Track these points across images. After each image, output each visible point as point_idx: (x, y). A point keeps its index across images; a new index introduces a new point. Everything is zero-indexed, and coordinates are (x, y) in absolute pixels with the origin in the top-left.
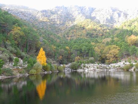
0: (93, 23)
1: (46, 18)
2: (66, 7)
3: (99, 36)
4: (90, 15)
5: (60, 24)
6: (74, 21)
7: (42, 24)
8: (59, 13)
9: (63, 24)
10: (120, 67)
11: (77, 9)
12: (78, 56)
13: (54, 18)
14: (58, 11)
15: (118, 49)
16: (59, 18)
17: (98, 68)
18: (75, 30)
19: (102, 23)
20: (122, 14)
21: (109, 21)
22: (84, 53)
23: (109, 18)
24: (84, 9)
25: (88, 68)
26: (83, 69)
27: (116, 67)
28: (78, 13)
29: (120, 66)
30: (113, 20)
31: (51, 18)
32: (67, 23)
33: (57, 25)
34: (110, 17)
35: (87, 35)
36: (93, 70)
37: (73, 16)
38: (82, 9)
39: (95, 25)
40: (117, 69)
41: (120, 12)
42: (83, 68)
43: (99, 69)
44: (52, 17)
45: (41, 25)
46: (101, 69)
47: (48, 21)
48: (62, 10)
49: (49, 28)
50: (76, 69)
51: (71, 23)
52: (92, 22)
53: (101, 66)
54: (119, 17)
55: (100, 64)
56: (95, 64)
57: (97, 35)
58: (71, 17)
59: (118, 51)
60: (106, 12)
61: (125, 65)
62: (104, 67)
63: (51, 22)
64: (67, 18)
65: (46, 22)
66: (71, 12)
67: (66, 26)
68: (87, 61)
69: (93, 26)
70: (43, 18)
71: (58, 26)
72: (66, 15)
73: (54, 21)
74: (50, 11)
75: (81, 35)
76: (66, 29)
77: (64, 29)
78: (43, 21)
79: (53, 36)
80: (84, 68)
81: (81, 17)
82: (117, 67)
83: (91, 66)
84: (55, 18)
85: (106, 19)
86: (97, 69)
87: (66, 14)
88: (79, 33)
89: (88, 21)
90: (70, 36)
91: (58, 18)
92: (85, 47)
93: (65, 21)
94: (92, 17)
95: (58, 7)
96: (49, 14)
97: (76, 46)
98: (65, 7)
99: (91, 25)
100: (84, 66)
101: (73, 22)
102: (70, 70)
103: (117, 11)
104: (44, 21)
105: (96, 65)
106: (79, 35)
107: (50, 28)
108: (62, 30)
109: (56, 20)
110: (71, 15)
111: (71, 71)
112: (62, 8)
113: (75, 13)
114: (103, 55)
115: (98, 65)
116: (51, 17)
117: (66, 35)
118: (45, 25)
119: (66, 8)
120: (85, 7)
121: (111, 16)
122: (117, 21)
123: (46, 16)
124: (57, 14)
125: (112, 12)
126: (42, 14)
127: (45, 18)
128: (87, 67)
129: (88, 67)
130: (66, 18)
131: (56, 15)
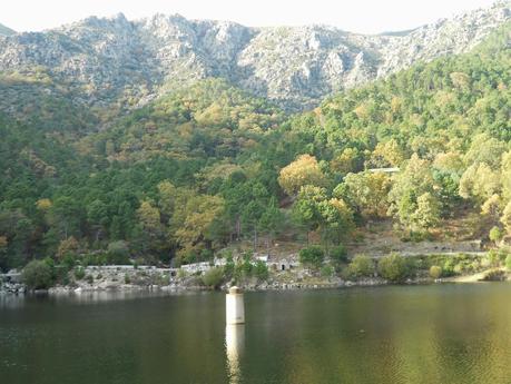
0: (229, 96)
1: (39, 67)
2: (132, 24)
3: (243, 149)
4: (234, 58)
5: (96, 94)
6: (160, 83)
7: (16, 92)
8: (99, 46)
9: (111, 94)
11: (180, 34)
12: (71, 238)
13: (75, 68)
14: (98, 37)
16: (98, 70)
17: (128, 282)
18: (151, 123)
19: (273, 95)
20: (359, 60)
21: (304, 87)
23: (307, 73)
24: (211, 35)
25: (91, 282)
26: (73, 285)
28: (182, 48)
30: (320, 82)
31: (62, 69)
32: (128, 91)
33: (86, 97)
34: (311, 69)
35: (194, 144)
36: (108, 289)
37: (157, 63)
38: (203, 34)
39: (234, 105)
41: (355, 49)
42: (72, 281)
43: (129, 286)
44: (65, 65)
45: (14, 99)
46: (141, 283)
47: (46, 79)
48: (111, 37)
49: (44, 112)
50: (44, 287)
51: (144, 91)
52: (224, 92)
53: (144, 275)
54: (346, 69)
55: (143, 267)
56: (124, 267)
57: (234, 144)
58: (151, 68)
60: (297, 48)
62: (154, 277)
63: (59, 87)
64: (132, 68)
65: (38, 84)
66: (151, 46)
67: (124, 103)
68: (100, 254)
69: (226, 107)
70: (24, 68)
71: (90, 102)
72: (128, 57)
73: (72, 84)
74: (61, 36)
75: (169, 146)
76: (120, 115)
77: (110, 119)
78: (24, 83)
79: (31, 151)
81: (191, 67)
83: (105, 275)
84: (78, 70)
85: (293, 79)
86: (124, 286)
87: (132, 53)
88: (163, 136)
89: (209, 88)
90: (125, 146)
91: (89, 71)
93: (124, 82)
94: (240, 69)
95: (99, 21)
96: (53, 51)
98: (129, 19)
99: (219, 103)
100: (80, 276)
101: (155, 87)
102: (21, 290)
103: (341, 46)
104: (30, 79)
105: (125, 270)
106: (159, 147)
107: (51, 111)
108: (104, 120)
109: (82, 78)
110: (150, 56)
111: (25, 292)
112: (117, 25)
113: (167, 47)
116: (60, 64)
117: (109, 145)
118: (32, 97)
119: (133, 26)
120: (215, 23)
121: (314, 65)
122: (338, 87)
123: (41, 62)
124: (89, 53)
125: (320, 47)
126: (22, 49)
127: (34, 69)
128: (90, 278)
129: (95, 276)
130: (129, 71)
131: (83, 57)
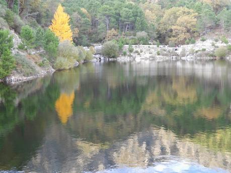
10: (206, 52)
12: (113, 29)
15: (193, 15)
17: (159, 54)
22: (125, 23)
25: (139, 54)
26: (130, 56)
27: (197, 52)
29: (204, 50)
36: (151, 59)
40: (201, 56)
42: (128, 53)
43: (161, 56)
46: (166, 55)
50: (114, 57)
53: (165, 51)
55: (161, 46)
56: (151, 46)
59: (196, 20)
61: (216, 47)
62: (169, 51)
68: (133, 39)
80: (132, 54)
82: (199, 52)
83: (144, 50)
86: (158, 56)
92: (127, 9)
97: (108, 6)
100: (131, 51)
102: (102, 58)
105: (153, 48)
111: (104, 60)
114: (162, 26)
115: (158, 47)
128: (137, 52)
129: (139, 51)
